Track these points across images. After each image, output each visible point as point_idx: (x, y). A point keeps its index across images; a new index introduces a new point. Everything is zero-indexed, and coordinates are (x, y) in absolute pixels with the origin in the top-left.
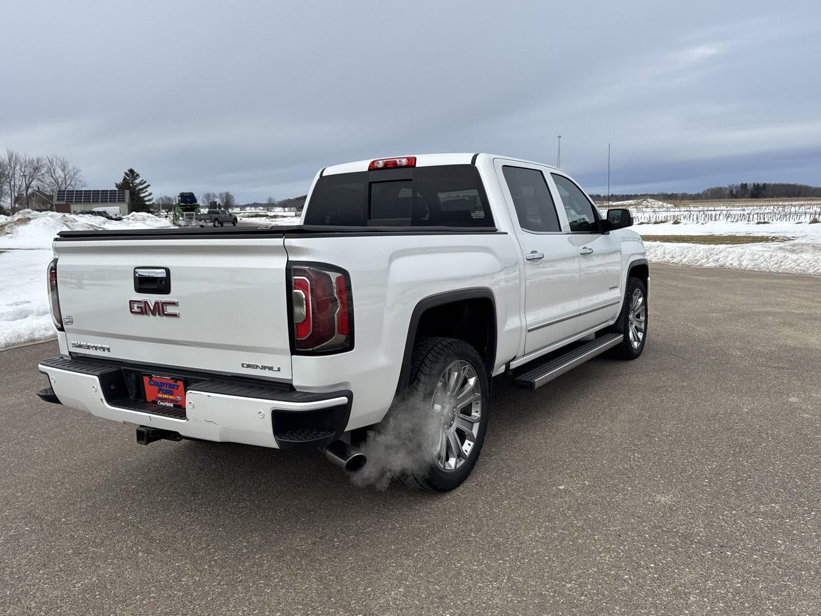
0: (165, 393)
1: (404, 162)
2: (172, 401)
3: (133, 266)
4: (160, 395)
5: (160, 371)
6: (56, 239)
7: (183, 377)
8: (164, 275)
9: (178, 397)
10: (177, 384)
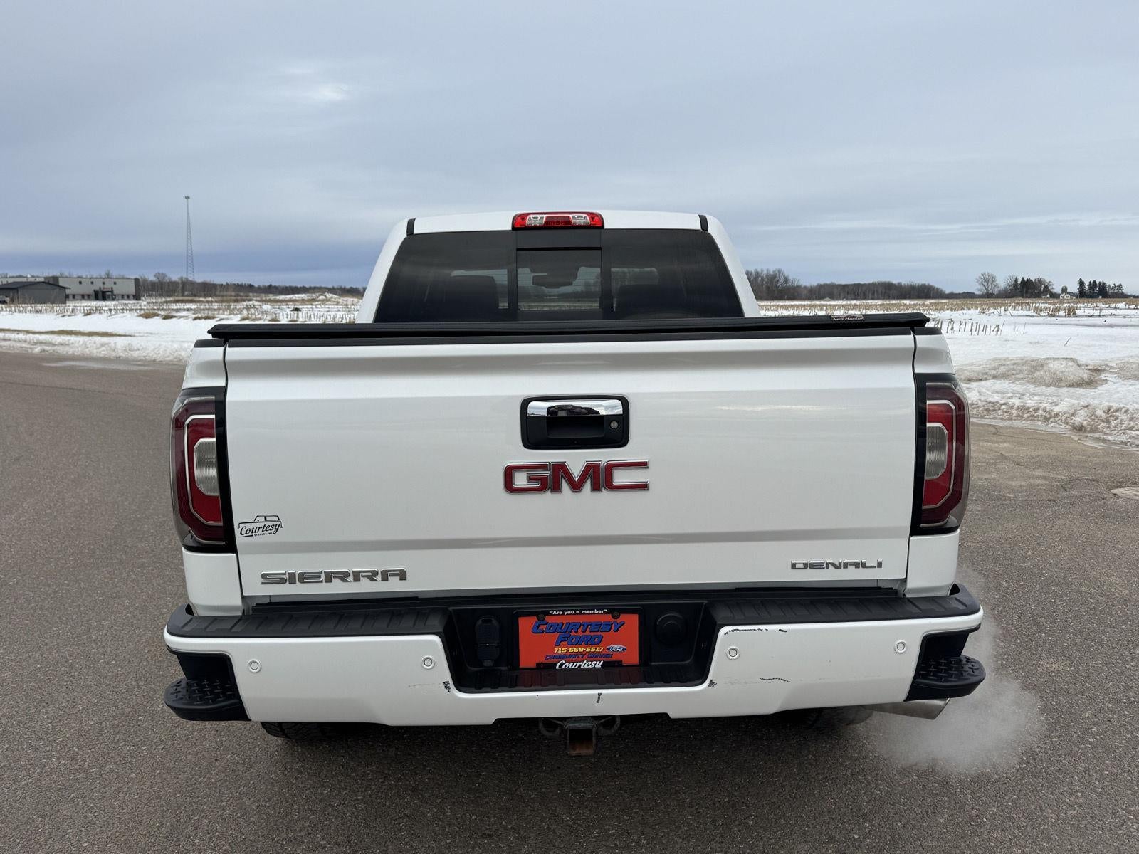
0: (578, 644)
1: (586, 220)
2: (592, 657)
3: (521, 396)
4: (559, 650)
5: (573, 601)
6: (201, 344)
7: (639, 605)
8: (619, 410)
9: (614, 647)
10: (619, 621)
